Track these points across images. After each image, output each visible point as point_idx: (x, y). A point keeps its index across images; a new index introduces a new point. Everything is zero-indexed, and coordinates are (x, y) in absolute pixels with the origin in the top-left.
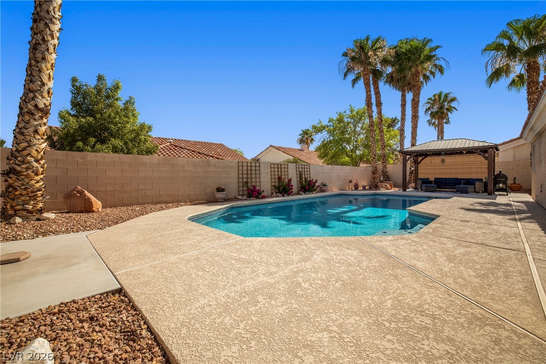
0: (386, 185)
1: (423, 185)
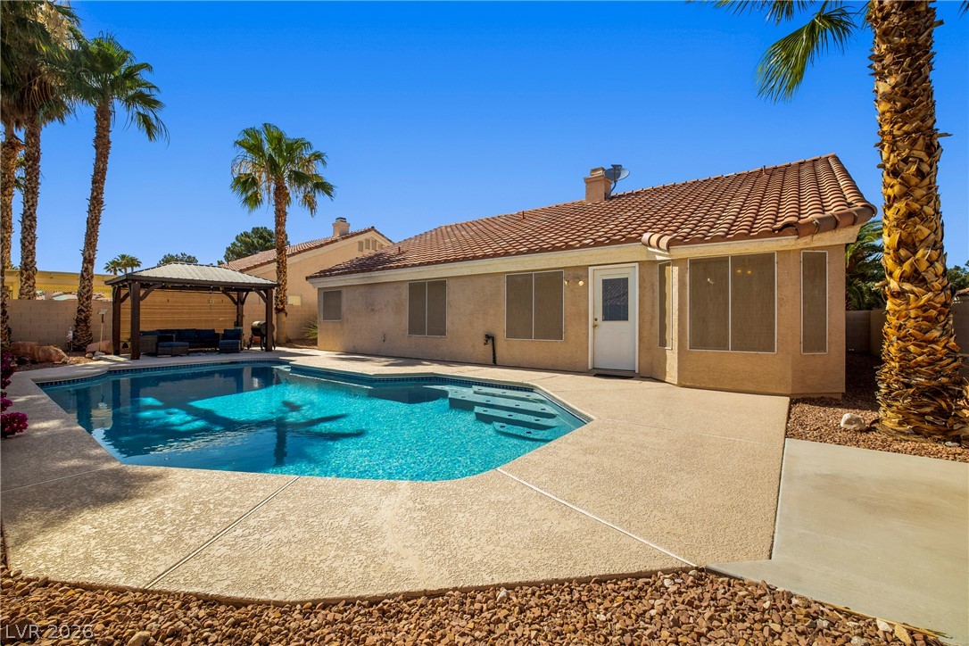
0: (57, 351)
1: (160, 344)
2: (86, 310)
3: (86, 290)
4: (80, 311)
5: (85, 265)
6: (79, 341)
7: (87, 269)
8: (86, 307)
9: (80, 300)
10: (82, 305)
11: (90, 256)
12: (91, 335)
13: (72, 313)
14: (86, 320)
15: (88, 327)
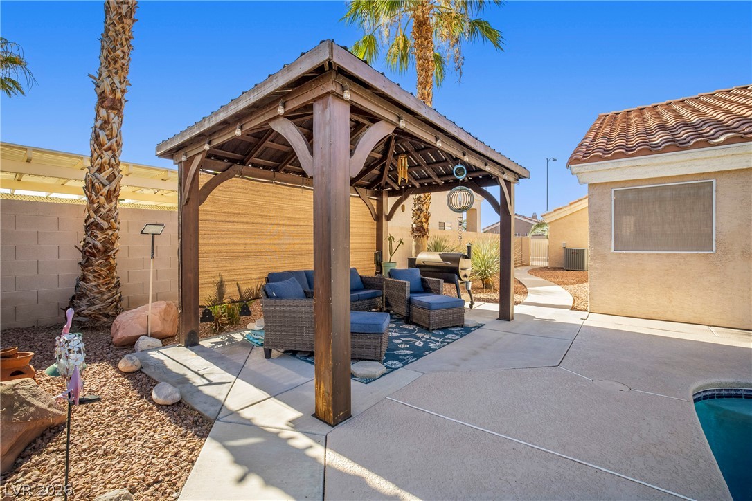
2: (105, 225)
3: (103, 176)
4: (91, 227)
5: (103, 113)
6: (91, 304)
7: (106, 122)
8: (107, 218)
9: (91, 201)
10: (96, 211)
11: (113, 91)
12: (118, 285)
13: (74, 233)
14: (106, 251)
15: (111, 268)
